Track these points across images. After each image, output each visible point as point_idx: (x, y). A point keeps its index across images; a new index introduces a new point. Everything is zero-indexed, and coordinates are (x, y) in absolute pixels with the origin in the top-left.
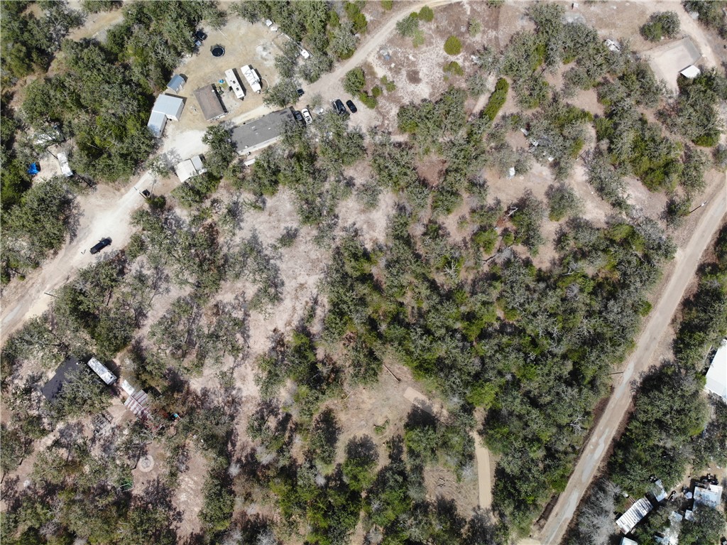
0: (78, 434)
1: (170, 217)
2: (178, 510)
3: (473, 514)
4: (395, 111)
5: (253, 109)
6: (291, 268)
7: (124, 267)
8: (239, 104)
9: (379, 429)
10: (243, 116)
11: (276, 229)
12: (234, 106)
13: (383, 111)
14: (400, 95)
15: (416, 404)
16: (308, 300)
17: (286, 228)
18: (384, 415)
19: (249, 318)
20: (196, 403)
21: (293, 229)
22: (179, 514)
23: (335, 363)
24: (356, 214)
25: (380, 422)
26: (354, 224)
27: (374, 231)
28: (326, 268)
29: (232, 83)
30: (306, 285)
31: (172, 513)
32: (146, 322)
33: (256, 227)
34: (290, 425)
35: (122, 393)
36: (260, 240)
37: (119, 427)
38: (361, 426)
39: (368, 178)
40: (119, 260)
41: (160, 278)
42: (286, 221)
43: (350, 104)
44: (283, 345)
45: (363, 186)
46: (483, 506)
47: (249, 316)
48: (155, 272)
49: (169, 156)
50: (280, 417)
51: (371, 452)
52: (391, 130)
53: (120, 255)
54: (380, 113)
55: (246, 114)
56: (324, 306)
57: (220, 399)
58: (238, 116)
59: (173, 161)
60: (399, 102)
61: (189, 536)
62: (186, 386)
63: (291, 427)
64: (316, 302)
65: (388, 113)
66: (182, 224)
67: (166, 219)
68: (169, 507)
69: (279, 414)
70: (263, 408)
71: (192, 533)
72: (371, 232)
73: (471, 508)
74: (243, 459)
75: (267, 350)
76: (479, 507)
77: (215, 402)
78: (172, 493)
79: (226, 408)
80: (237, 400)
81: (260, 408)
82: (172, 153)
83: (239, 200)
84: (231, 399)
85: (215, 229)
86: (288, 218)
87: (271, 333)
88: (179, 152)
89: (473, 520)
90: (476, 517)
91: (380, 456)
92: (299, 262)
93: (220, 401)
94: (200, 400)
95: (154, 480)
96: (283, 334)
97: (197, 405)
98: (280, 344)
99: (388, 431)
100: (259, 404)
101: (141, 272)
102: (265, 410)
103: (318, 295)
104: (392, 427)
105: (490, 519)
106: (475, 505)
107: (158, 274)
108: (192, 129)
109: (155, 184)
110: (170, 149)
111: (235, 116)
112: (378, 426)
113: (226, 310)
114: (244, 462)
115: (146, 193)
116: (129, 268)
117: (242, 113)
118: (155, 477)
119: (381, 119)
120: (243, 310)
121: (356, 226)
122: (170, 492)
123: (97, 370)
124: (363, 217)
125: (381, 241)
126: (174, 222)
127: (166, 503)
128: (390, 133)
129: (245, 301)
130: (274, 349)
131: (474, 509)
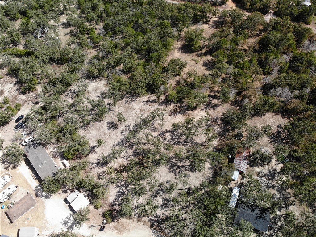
0: (275, 198)
1: (117, 203)
2: (277, 128)
3: (212, 28)
4: (22, 97)
5: (24, 178)
6: (132, 118)
7: (162, 220)
8: (20, 188)
9: (197, 62)
10: (30, 183)
11: (111, 134)
12: (22, 191)
13: (22, 103)
14: (11, 97)
15: (180, 52)
16: (148, 105)
17: (109, 129)
18: (190, 62)
19: (168, 130)
20: (224, 139)
21: (108, 125)
22: (278, 127)
23: (175, 85)
24: (91, 97)
25: (194, 62)
26: (98, 96)
27: (100, 87)
28: (127, 103)
29: (4, 195)
30: (140, 108)
31: (280, 130)
32: (193, 187)
33: (111, 145)
34: (212, 94)
35: (239, 182)
36: (120, 140)
37: (257, 175)
38: (199, 68)
39: (68, 97)
40: (158, 226)
41: (162, 190)
42: (104, 131)
43: (17, 121)
44: (176, 109)
45: (72, 99)
46: (208, 27)
47: (167, 130)
48: (158, 196)
49: (69, 225)
50: (211, 99)
51: (208, 62)
52: (35, 95)
53: (155, 227)
54: (23, 105)
55: (29, 181)
56: (149, 97)
57: (216, 128)
58: (30, 186)
59: (72, 219)
60: (16, 96)
61: (284, 119)
62: (218, 147)
63: (213, 93)
64: (148, 102)
65: (23, 100)
66: (121, 192)
67: (119, 205)
68: (278, 132)
69: (210, 100)
70: (210, 107)
71: (283, 118)
72: (101, 88)
73: (210, 29)
74: (238, 108)
75: (181, 115)
76: (209, 27)
77: (218, 129)
78: (272, 133)
79: (218, 123)
80: (212, 120)
81: (211, 109)
82: (66, 223)
83: (95, 163)
84: (213, 123)
85: (119, 169)
86: (102, 130)
87: (172, 116)
88: (64, 218)
89: (215, 28)
90: (213, 28)
91: (207, 59)
92: (128, 116)
93: (217, 127)
94: (221, 137)
95: (272, 144)
96: (170, 111)
97: (224, 138)
98: (176, 110)
99: (196, 59)
100: (209, 109)
101: (162, 206)
102: (211, 106)
103: (144, 102)
104: (194, 58)
105: (211, 24)
106: (209, 29)
107: (160, 193)
108: (44, 215)
109: (94, 225)
110: (63, 226)
111: (31, 188)
112: (196, 62)
113: (167, 143)
114: (239, 107)
115: (101, 229)
116: (162, 216)
117: (28, 184)
118: (270, 144)
119: (28, 102)
120: (164, 134)
121: (99, 95)
122: (271, 134)
123: (235, 200)
124: (93, 94)
125: (105, 82)
126: (120, 198)
127: (277, 134)
128: (37, 95)
129: (159, 135)
130: (180, 112)
131: (211, 29)
